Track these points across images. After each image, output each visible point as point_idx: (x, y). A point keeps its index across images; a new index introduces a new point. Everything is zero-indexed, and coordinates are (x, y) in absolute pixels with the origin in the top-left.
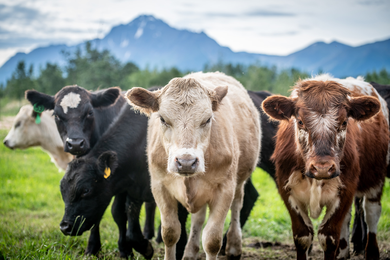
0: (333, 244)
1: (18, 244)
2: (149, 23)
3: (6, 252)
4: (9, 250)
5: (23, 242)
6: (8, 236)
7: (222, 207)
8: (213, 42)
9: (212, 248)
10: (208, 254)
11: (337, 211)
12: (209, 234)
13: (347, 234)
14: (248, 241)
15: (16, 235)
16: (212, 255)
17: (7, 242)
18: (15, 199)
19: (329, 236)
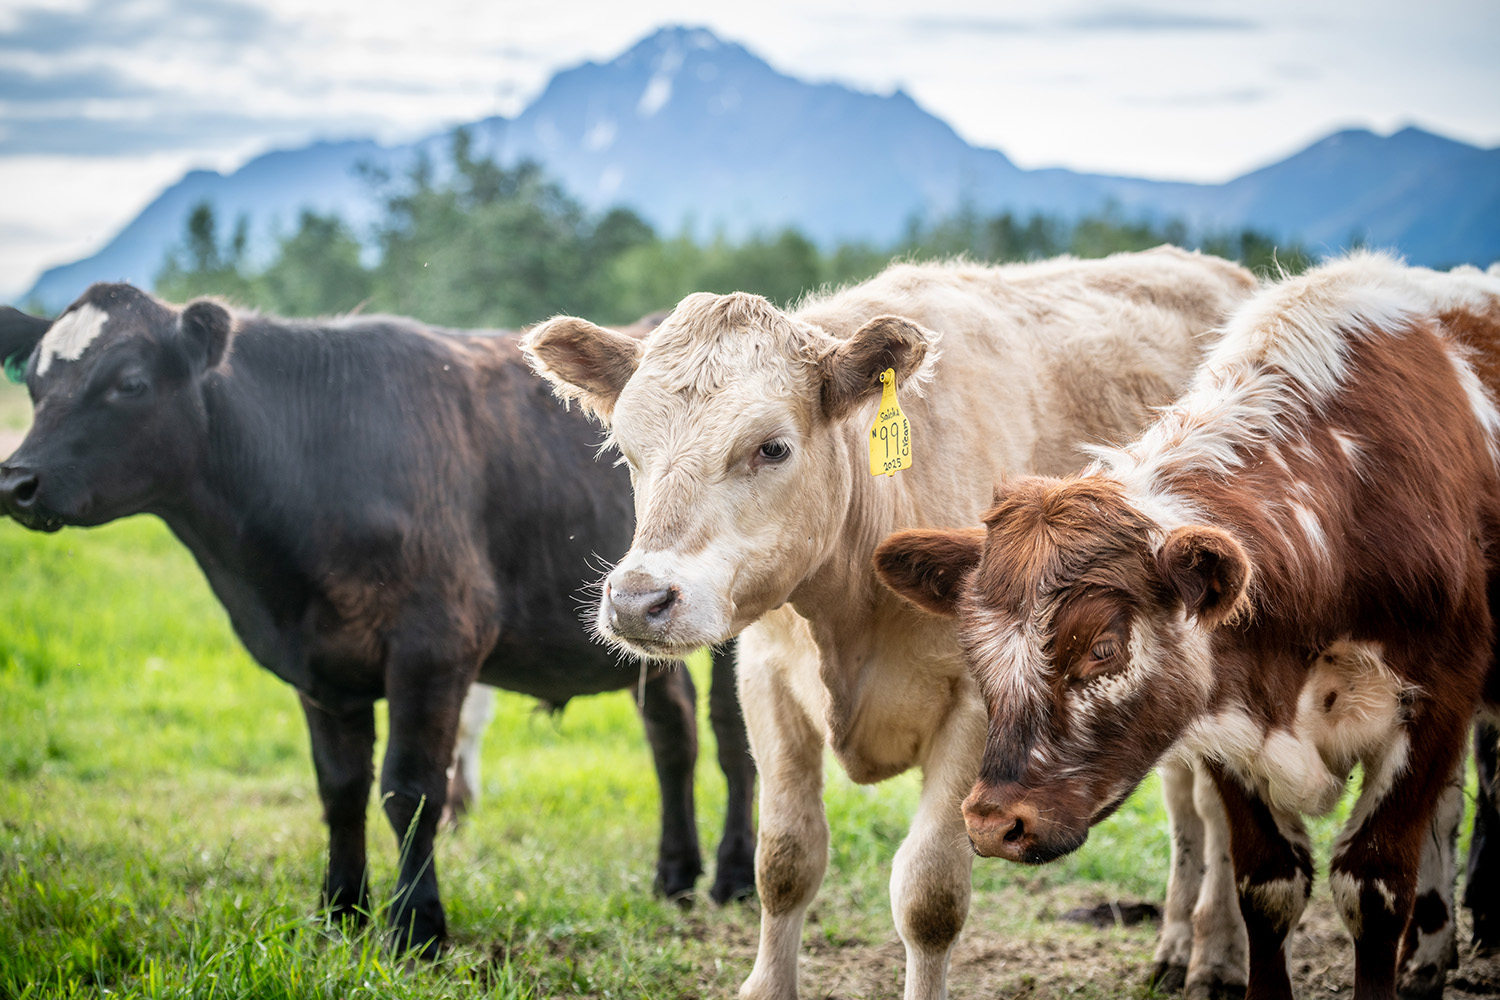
0: (1388, 909)
1: (181, 902)
2: (695, 56)
3: (133, 936)
4: (147, 928)
5: (202, 897)
6: (145, 873)
7: (967, 766)
8: (940, 129)
9: (926, 924)
10: (912, 946)
11: (1402, 782)
12: (915, 872)
13: (1447, 873)
14: (1067, 898)
15: (174, 870)
16: (925, 950)
17: (140, 897)
18: (174, 732)
19: (1372, 882)
